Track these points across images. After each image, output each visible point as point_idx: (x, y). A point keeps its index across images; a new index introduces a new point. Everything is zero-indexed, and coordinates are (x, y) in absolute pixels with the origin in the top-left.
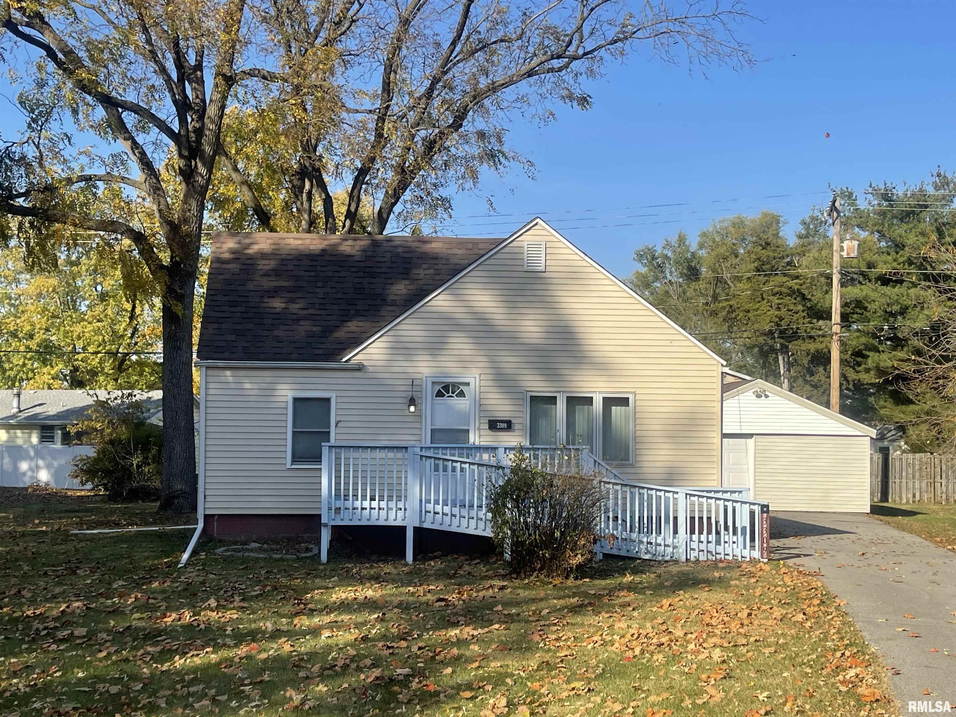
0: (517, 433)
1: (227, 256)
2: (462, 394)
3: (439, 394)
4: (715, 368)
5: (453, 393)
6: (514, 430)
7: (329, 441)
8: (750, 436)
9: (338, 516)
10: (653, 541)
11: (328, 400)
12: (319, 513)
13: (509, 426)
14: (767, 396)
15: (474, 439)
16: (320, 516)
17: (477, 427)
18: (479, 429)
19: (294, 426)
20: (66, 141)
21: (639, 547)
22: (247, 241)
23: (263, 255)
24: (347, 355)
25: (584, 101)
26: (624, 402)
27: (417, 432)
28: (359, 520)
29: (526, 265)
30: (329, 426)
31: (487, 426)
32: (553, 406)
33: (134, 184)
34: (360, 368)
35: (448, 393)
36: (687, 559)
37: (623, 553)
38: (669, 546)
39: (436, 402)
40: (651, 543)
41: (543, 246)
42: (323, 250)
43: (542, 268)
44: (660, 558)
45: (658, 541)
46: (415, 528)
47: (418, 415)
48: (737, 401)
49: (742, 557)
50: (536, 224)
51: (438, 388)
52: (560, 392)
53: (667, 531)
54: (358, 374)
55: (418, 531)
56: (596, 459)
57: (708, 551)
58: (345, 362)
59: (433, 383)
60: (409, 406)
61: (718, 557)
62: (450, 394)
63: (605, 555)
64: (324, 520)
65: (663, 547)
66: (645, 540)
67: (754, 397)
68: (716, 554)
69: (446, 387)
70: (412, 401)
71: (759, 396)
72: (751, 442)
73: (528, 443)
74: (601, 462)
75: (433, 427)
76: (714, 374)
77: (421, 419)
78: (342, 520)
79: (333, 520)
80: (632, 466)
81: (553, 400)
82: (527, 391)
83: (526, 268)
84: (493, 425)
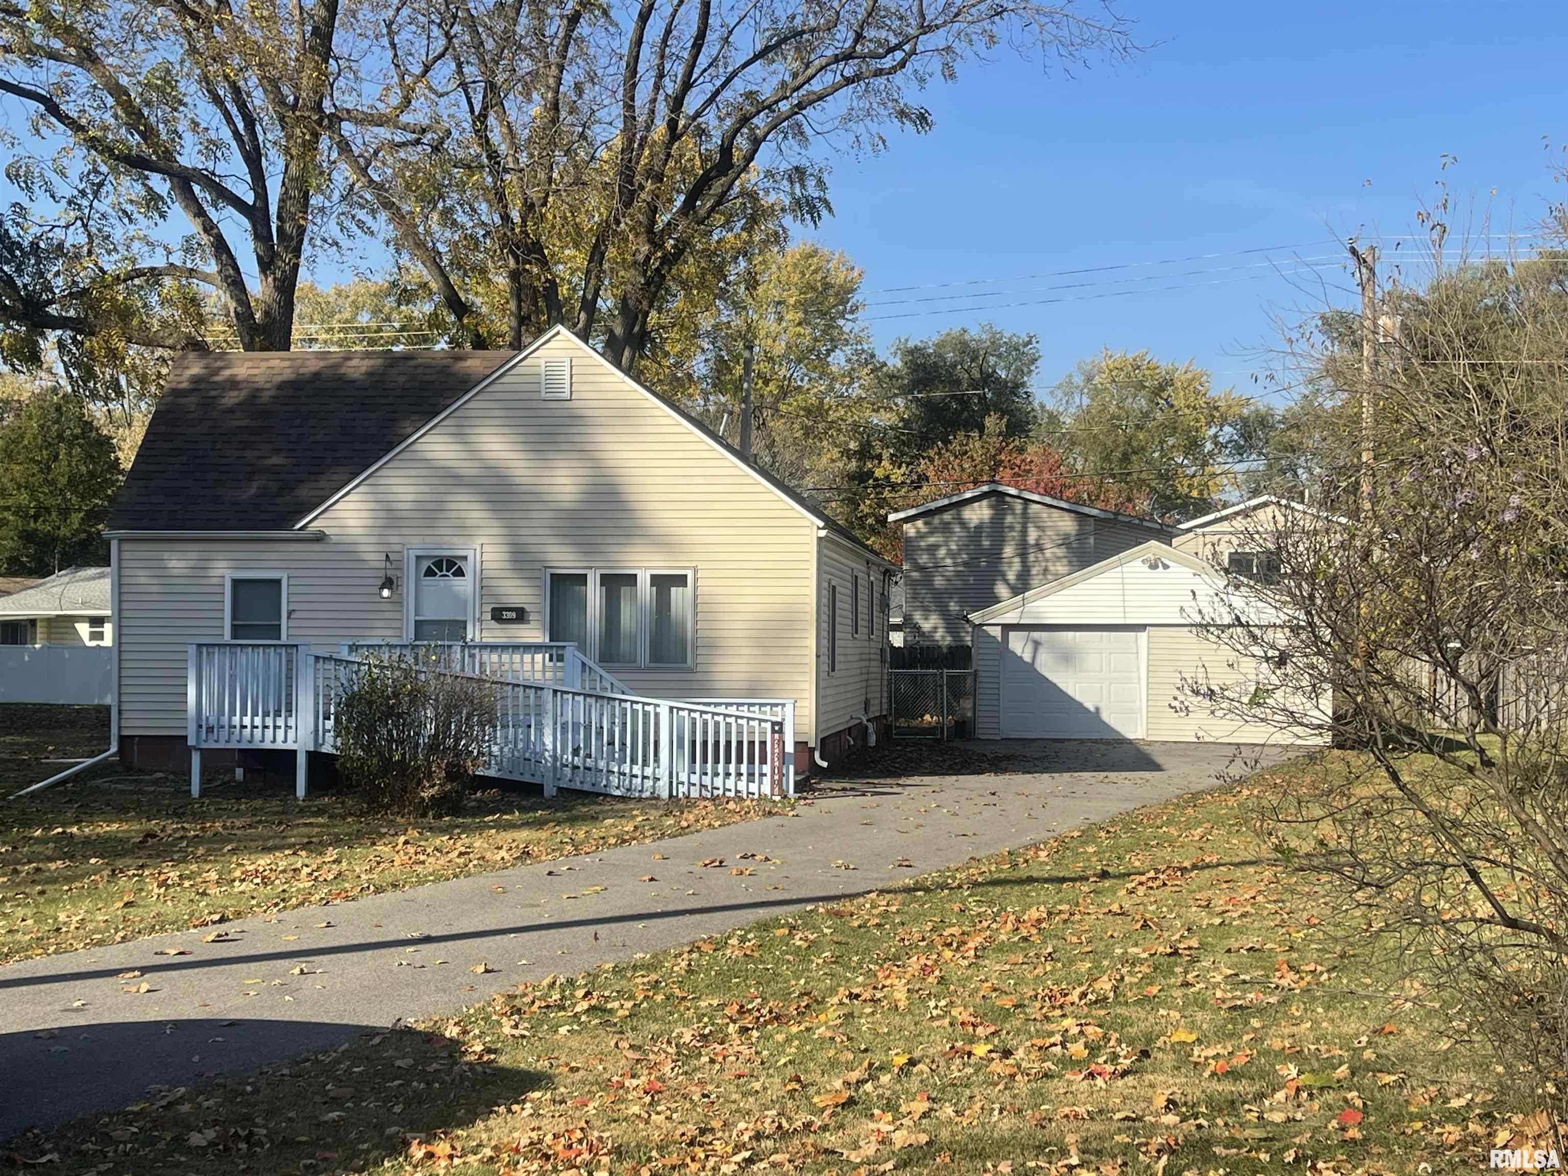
0: (533, 625)
1: (185, 385)
2: (460, 573)
3: (430, 573)
4: (807, 531)
5: (448, 571)
6: (528, 622)
7: (279, 639)
8: (1141, 627)
9: (210, 735)
10: (627, 771)
11: (278, 582)
12: (184, 734)
13: (521, 616)
14: (1166, 567)
15: (473, 633)
16: (186, 737)
17: (477, 616)
18: (481, 621)
19: (234, 617)
20: (126, 221)
21: (608, 779)
22: (219, 364)
23: (233, 384)
24: (300, 520)
25: (922, 119)
26: (681, 580)
27: (397, 624)
28: (239, 742)
29: (543, 391)
30: (279, 618)
31: (489, 616)
32: (583, 588)
33: (206, 278)
34: (320, 538)
35: (441, 571)
36: (671, 796)
37: (587, 787)
38: (648, 778)
39: (424, 583)
40: (625, 774)
41: (567, 364)
42: (317, 375)
43: (567, 395)
44: (637, 795)
45: (634, 772)
46: (308, 753)
47: (397, 602)
48: (1120, 575)
49: (748, 793)
50: (558, 333)
51: (425, 564)
52: (591, 568)
53: (681, 760)
54: (316, 547)
55: (314, 756)
56: (586, 660)
57: (701, 785)
58: (300, 529)
59: (418, 558)
60: (382, 588)
61: (716, 792)
62: (444, 573)
63: (560, 789)
64: (191, 742)
65: (639, 780)
66: (616, 769)
67: (1145, 568)
68: (713, 788)
69: (439, 563)
70: (388, 583)
71: (1154, 567)
72: (1143, 636)
73: (547, 640)
74: (593, 665)
75: (417, 618)
76: (806, 540)
77: (402, 606)
78: (217, 741)
79: (205, 741)
80: (691, 671)
81: (582, 579)
82: (546, 567)
83: (543, 395)
84: (498, 615)
